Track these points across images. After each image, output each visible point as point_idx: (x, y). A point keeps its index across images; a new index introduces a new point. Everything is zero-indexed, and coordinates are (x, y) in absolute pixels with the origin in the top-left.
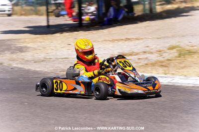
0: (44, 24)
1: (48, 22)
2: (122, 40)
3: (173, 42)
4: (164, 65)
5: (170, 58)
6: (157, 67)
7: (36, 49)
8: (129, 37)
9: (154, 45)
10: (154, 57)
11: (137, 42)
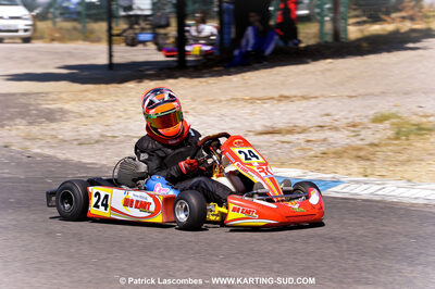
0: (103, 60)
1: (111, 56)
2: (272, 98)
3: (384, 106)
4: (362, 155)
5: (376, 141)
6: (348, 161)
7: (82, 116)
8: (287, 94)
9: (343, 111)
10: (341, 139)
11: (305, 103)
